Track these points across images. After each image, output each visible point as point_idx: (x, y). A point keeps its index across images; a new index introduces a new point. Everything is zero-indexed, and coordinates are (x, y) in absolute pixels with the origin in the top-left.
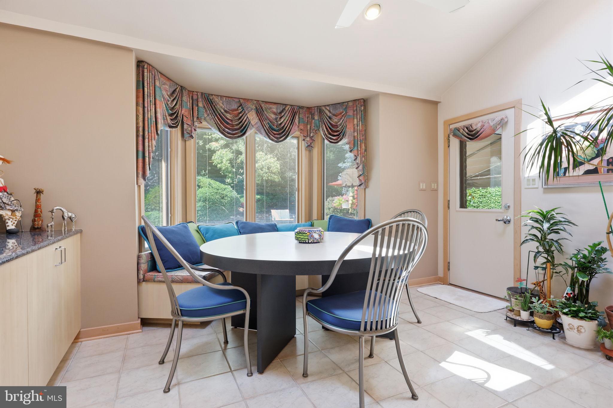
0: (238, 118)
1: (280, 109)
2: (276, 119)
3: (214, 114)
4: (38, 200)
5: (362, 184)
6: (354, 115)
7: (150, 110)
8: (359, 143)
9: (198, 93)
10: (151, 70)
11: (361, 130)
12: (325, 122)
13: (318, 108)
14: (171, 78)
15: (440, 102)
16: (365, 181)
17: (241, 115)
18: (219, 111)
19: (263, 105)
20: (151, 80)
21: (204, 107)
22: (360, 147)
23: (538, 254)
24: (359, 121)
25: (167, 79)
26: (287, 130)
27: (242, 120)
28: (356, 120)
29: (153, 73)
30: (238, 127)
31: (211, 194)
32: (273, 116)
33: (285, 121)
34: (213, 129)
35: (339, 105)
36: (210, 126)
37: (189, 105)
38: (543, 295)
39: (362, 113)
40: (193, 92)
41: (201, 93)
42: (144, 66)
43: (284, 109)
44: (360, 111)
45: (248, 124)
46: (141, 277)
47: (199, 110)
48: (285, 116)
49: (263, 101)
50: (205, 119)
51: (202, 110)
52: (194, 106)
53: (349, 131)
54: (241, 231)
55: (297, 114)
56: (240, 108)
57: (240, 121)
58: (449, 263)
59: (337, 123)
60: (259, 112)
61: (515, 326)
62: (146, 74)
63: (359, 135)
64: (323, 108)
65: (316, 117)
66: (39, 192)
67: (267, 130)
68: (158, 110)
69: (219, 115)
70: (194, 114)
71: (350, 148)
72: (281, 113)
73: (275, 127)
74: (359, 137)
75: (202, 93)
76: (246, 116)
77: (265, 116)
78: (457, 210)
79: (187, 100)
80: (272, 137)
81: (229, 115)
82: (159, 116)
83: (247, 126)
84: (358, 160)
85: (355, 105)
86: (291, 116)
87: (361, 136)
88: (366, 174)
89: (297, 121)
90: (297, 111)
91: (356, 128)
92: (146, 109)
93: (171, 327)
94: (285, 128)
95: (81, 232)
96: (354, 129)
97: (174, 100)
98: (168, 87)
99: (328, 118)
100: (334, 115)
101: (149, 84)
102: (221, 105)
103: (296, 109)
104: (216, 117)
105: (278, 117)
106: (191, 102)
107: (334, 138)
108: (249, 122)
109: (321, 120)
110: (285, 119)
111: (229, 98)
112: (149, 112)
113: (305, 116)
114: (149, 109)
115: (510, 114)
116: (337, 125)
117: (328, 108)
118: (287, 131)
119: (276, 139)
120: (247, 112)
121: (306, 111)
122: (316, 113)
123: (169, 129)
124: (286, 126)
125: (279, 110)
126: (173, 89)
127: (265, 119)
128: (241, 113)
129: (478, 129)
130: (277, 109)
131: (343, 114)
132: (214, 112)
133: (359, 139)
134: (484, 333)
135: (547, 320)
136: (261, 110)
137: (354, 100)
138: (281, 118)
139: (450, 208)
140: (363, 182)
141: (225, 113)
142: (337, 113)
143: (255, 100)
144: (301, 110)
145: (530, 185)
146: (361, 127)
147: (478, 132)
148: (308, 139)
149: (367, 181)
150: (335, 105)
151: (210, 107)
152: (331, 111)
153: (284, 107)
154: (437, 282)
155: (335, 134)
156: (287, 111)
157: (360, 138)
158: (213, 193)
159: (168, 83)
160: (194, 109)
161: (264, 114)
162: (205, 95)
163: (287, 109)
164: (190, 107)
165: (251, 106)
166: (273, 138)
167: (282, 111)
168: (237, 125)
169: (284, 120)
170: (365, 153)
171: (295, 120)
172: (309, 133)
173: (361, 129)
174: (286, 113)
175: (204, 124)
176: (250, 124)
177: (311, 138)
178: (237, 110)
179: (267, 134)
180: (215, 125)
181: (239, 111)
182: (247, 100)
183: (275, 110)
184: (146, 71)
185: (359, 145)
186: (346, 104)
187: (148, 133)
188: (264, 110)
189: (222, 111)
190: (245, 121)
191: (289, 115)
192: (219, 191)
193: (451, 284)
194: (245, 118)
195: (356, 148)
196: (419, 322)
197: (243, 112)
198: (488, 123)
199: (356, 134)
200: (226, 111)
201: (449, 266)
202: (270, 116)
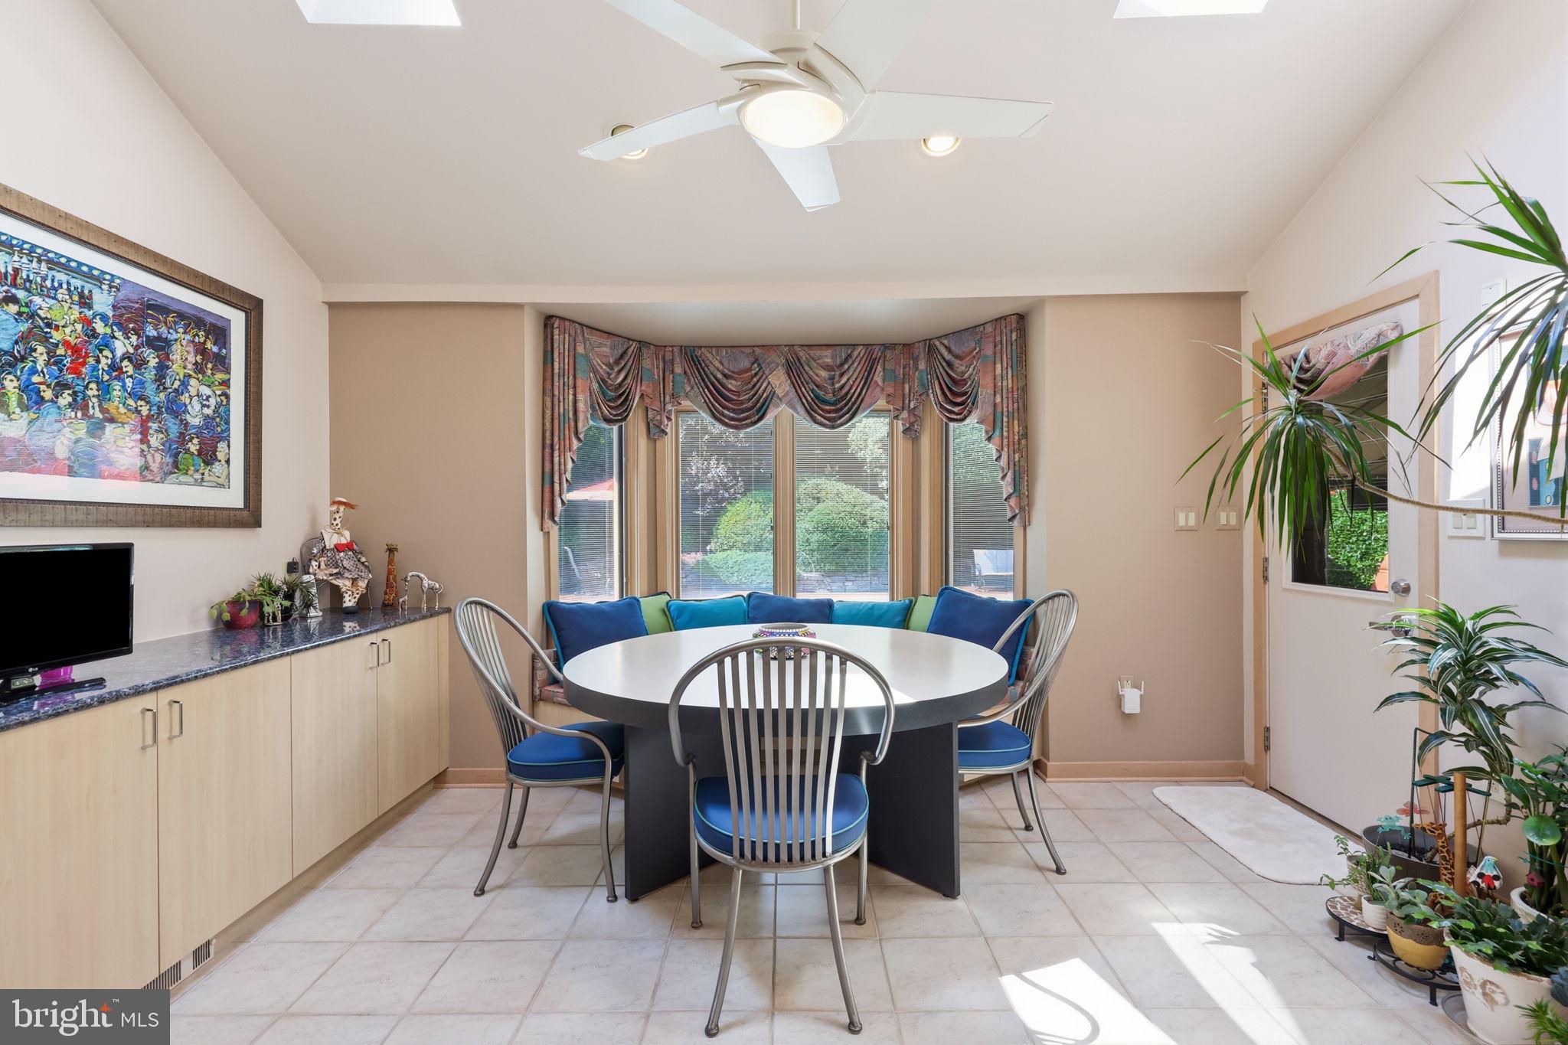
0: (750, 386)
1: (841, 357)
2: (832, 378)
3: (702, 384)
4: (390, 562)
5: (1016, 515)
6: (995, 353)
7: (564, 399)
8: (1005, 419)
9: (674, 348)
10: (567, 328)
11: (1010, 390)
12: (939, 374)
13: (926, 344)
14: (613, 331)
15: (1246, 292)
16: (1022, 509)
17: (755, 380)
18: (712, 377)
19: (801, 353)
20: (566, 347)
21: (685, 372)
22: (1007, 429)
23: (1435, 739)
24: (1007, 368)
25: (605, 335)
26: (853, 400)
27: (758, 390)
28: (998, 366)
29: (572, 333)
30: (750, 404)
31: (841, 516)
32: (824, 374)
33: (851, 382)
34: (701, 412)
35: (966, 334)
36: (695, 408)
37: (656, 373)
38: (1449, 867)
39: (1014, 347)
40: (666, 347)
41: (678, 348)
42: (553, 325)
43: (850, 356)
44: (1009, 343)
45: (770, 396)
46: (537, 692)
47: (675, 381)
48: (852, 370)
49: (803, 346)
50: (687, 395)
51: (682, 379)
52: (667, 373)
53: (984, 393)
54: (750, 616)
55: (878, 362)
56: (756, 365)
57: (753, 392)
58: (1268, 729)
59: (963, 373)
60: (794, 370)
61: (1341, 938)
62: (556, 337)
63: (1005, 400)
64: (937, 343)
65: (922, 365)
66: (391, 550)
67: (809, 403)
68: (580, 397)
69: (713, 384)
70: (667, 389)
71: (987, 432)
72: (842, 365)
73: (830, 397)
74: (1005, 406)
75: (682, 347)
76: (766, 382)
77: (805, 375)
78: (1285, 586)
79: (653, 364)
80: (819, 418)
81: (734, 382)
82: (581, 406)
83: (769, 400)
84: (1004, 462)
85: (998, 332)
86: (864, 370)
87: (1010, 401)
88: (1027, 493)
89: (878, 377)
90: (880, 357)
91: (1000, 384)
92: (556, 399)
93: (602, 793)
94: (849, 397)
95: (448, 610)
96: (995, 387)
97: (620, 371)
98: (608, 350)
99: (944, 364)
100: (957, 357)
101: (562, 355)
102: (715, 364)
103: (877, 350)
104: (706, 390)
105: (835, 375)
106: (661, 367)
107: (956, 409)
108: (772, 393)
109: (931, 370)
110: (851, 377)
111: (734, 348)
112: (562, 404)
113: (899, 364)
114: (561, 398)
115: (1409, 316)
116: (965, 380)
117: (946, 342)
118: (853, 404)
119: (827, 422)
120: (767, 373)
121: (901, 353)
122: (922, 356)
123: (604, 425)
124: (852, 391)
125: (838, 359)
126: (620, 351)
127: (805, 383)
128: (756, 374)
129: (1319, 366)
130: (833, 357)
131: (974, 353)
132: (703, 380)
133: (1005, 409)
134: (1210, 934)
135: (1415, 941)
136: (798, 363)
137: (996, 320)
138: (842, 375)
139: (1270, 578)
140: (1017, 511)
141: (724, 380)
142: (963, 353)
143: (785, 346)
144: (889, 354)
145: (1461, 528)
146: (1010, 381)
147: (1320, 372)
148: (905, 414)
149: (1027, 508)
150: (958, 334)
151: (696, 371)
152: (953, 348)
153: (849, 351)
154: (1240, 778)
155: (959, 400)
156: (856, 358)
157: (1008, 407)
158: (843, 514)
159: (608, 342)
160: (666, 378)
161: (803, 372)
162: (687, 349)
163: (855, 354)
164: (659, 378)
165: (777, 360)
166: (822, 419)
167: (845, 360)
168: (750, 399)
169: (848, 379)
170: (1023, 442)
171: (874, 375)
172: (907, 402)
173: (1010, 386)
174: (853, 363)
175: (686, 404)
176: (775, 395)
177: (911, 411)
178: (750, 369)
179: (809, 413)
180: (705, 404)
181: (753, 372)
182: (767, 347)
183: (829, 360)
184: (556, 332)
185: (1005, 424)
186: (982, 328)
187: (559, 439)
188: (804, 364)
189: (720, 376)
190: (764, 391)
191: (859, 368)
192: (856, 509)
193: (1273, 791)
194: (765, 385)
195: (997, 433)
196: (1059, 871)
197: (760, 374)
198: (1347, 347)
199: (998, 400)
200: (725, 376)
201: (1267, 739)
202: (817, 375)
